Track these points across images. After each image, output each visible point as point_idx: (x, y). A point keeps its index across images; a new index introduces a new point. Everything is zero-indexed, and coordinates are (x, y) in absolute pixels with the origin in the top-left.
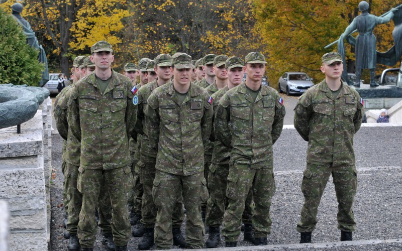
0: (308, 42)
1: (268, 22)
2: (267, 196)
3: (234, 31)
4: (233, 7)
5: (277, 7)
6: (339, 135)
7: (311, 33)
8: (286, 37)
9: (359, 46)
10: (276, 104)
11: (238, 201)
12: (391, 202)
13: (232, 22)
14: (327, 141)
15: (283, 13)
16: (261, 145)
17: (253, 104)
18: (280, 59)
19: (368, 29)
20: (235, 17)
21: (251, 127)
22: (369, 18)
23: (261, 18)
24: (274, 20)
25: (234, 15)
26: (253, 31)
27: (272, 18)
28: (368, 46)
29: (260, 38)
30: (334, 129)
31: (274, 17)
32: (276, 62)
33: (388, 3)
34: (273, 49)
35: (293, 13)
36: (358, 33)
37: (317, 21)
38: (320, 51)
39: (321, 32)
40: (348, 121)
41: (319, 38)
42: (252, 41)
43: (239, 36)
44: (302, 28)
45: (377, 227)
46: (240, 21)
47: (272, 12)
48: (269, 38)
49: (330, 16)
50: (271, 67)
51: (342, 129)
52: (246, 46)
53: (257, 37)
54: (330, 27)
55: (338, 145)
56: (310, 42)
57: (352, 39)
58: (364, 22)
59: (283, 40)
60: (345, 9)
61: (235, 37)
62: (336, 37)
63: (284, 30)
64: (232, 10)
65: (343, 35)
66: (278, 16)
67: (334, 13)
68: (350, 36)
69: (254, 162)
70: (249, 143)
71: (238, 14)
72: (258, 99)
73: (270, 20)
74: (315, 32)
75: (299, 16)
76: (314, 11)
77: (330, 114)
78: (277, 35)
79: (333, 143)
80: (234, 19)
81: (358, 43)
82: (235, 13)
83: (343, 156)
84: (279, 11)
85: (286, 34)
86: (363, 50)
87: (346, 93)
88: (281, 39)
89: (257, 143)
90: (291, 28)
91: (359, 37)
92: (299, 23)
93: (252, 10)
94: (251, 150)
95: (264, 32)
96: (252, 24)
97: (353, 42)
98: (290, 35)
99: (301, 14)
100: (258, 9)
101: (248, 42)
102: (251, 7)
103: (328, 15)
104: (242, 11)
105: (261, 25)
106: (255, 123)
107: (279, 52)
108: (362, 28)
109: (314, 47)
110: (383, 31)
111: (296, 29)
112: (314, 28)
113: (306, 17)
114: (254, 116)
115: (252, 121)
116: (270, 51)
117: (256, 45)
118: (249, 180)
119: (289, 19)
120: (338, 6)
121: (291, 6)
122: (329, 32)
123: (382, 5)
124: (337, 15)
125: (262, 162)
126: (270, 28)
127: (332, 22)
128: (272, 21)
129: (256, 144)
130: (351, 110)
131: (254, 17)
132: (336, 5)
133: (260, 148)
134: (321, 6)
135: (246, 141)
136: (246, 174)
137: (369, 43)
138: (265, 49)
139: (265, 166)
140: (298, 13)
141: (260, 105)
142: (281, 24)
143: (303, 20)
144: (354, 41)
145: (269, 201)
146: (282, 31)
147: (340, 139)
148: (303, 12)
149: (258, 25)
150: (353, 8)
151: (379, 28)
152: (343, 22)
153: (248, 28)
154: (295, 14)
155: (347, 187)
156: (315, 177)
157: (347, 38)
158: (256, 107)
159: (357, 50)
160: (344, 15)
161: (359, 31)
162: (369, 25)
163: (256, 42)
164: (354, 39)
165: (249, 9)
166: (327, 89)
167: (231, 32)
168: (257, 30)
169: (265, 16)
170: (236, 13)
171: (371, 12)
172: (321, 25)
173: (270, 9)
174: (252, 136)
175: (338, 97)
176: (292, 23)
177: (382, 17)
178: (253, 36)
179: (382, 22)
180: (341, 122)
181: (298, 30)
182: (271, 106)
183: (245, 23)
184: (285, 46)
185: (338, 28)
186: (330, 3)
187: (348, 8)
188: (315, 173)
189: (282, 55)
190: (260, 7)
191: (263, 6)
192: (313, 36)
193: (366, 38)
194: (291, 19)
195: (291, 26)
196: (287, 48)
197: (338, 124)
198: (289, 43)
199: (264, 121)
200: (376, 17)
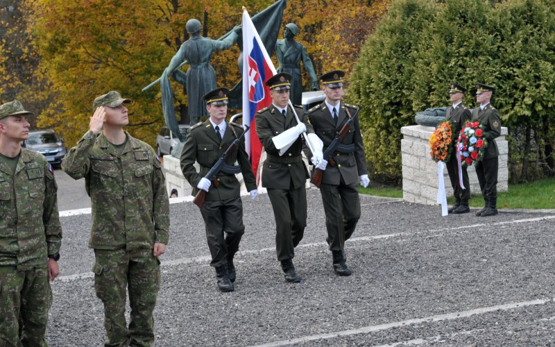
0: (120, 83)
1: (58, 58)
2: (42, 308)
3: (8, 77)
4: (4, 41)
5: (69, 36)
6: (132, 205)
7: (123, 70)
8: (87, 78)
9: (192, 85)
10: (45, 173)
11: (7, 319)
12: (244, 299)
13: (5, 63)
14: (115, 214)
15: (80, 44)
16: (30, 235)
17: (14, 176)
18: (81, 112)
19: (202, 59)
20: (8, 54)
21: (14, 210)
22: (203, 42)
23: (48, 53)
24: (66, 56)
25: (7, 52)
26: (37, 73)
27: (64, 52)
28: (205, 83)
29: (48, 83)
30: (123, 197)
31: (66, 50)
32: (76, 117)
33: (232, 20)
34: (69, 97)
35: (95, 42)
36: (189, 66)
37: (131, 52)
38: (138, 95)
39: (138, 68)
40: (142, 184)
41: (136, 77)
42: (37, 89)
43: (17, 83)
44: (110, 64)
45: (224, 335)
46: (18, 60)
47: (63, 43)
48: (61, 83)
49: (149, 43)
50: (69, 125)
51: (135, 195)
52: (29, 96)
53: (44, 81)
54: (151, 60)
55: (131, 219)
56: (122, 85)
57: (180, 75)
58: (195, 49)
59: (83, 84)
60: (170, 33)
61: (11, 85)
62: (159, 73)
63: (83, 69)
64: (3, 45)
65: (168, 70)
66: (73, 48)
67: (155, 38)
68: (177, 71)
69: (21, 260)
70: (12, 233)
71: (12, 50)
72: (18, 168)
73: (61, 56)
74: (129, 68)
75: (103, 47)
76: (124, 38)
77: (115, 176)
78: (74, 76)
79: (124, 217)
80: (7, 58)
81: (189, 80)
82: (7, 49)
83: (139, 234)
84: (73, 42)
85: (87, 74)
86: (198, 90)
87: (135, 147)
88: (79, 83)
89: (25, 231)
90: (94, 65)
91: (190, 71)
92: (104, 57)
93: (33, 43)
94: (16, 242)
95: (53, 74)
96: (34, 63)
97: (183, 80)
98: (93, 75)
99: (107, 44)
100: (41, 40)
101: (31, 90)
102: (31, 38)
103: (146, 43)
104: (17, 46)
105: (48, 64)
106: (19, 203)
107: (78, 102)
108: (193, 58)
109: (130, 91)
110: (228, 60)
111: (101, 65)
112: (127, 63)
113: (114, 47)
114: (17, 194)
115: (15, 200)
116: (65, 102)
117: (43, 93)
118: (17, 287)
119: (89, 52)
120: (160, 28)
121: (90, 33)
122: (150, 67)
123: (223, 23)
124: (158, 41)
125: (32, 260)
126: (61, 68)
127: (153, 53)
128: (64, 57)
129: (22, 234)
130: (144, 168)
131: (36, 53)
132: (157, 28)
133: (29, 238)
134: (135, 29)
135: (8, 230)
136: (12, 280)
137: (206, 78)
138: (57, 98)
139: (38, 265)
140: (101, 42)
141: (23, 177)
142: (79, 60)
143: (110, 52)
144: (184, 77)
145: (45, 315)
146: (80, 70)
147: (133, 211)
148: (108, 41)
149: (44, 64)
150: (181, 29)
151: (221, 56)
152: (169, 51)
153: (29, 70)
154: (98, 44)
155: (148, 280)
156: (108, 271)
157: (174, 74)
158: (17, 181)
159: (190, 91)
160: (170, 40)
161: (189, 63)
162: (204, 53)
163: (43, 90)
164: (184, 75)
165: (29, 41)
166: (107, 144)
167: (4, 78)
168: (43, 71)
169: (52, 50)
170: (10, 48)
171: (209, 35)
172: (136, 58)
173: (60, 39)
174: (16, 223)
175: (124, 152)
176: (94, 57)
177: (221, 40)
178: (38, 82)
179: (221, 47)
180: (133, 186)
181: (105, 68)
182: (39, 176)
183: (23, 62)
184: (87, 92)
185: (162, 61)
186: (148, 25)
187: (173, 30)
188: (106, 265)
189: (83, 107)
190: (45, 38)
191: (49, 35)
192: (126, 74)
193: (201, 72)
194: (93, 52)
195: (94, 62)
196: (90, 94)
197: (128, 189)
198: (92, 88)
199: (32, 199)
200: (213, 41)
